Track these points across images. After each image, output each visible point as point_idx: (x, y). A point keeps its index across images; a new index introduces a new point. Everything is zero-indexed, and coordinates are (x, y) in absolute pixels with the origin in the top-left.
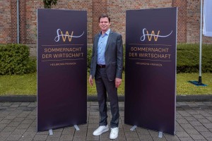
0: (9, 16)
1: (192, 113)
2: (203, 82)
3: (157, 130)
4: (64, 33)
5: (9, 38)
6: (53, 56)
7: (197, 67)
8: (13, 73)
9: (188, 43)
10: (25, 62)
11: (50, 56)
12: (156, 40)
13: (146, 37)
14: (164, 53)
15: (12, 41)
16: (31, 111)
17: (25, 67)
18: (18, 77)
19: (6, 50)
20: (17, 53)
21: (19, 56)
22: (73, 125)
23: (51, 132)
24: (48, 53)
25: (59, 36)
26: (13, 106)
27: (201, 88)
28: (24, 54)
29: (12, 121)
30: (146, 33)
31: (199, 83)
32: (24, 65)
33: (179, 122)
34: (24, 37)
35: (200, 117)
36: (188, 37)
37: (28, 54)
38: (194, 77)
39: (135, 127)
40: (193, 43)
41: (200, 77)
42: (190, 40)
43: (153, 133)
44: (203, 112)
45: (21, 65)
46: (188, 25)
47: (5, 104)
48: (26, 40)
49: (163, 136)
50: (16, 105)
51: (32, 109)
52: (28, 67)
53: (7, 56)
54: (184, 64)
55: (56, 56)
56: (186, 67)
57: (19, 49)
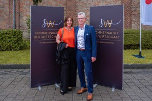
0: (8, 10)
1: (135, 75)
2: (142, 56)
3: (111, 87)
4: (49, 22)
5: (8, 26)
6: (41, 37)
7: (138, 45)
8: (11, 50)
9: (132, 29)
10: (19, 42)
11: (39, 37)
12: (110, 26)
13: (103, 24)
14: (115, 35)
15: (10, 27)
16: (26, 74)
17: (19, 46)
18: (15, 52)
19: (6, 34)
20: (14, 35)
21: (15, 37)
22: (54, 84)
23: (40, 88)
24: (38, 35)
25: (45, 24)
26: (13, 71)
27: (141, 60)
28: (19, 36)
29: (13, 81)
30: (103, 22)
31: (140, 56)
32: (19, 44)
33: (126, 81)
34: (18, 25)
35: (140, 78)
36: (133, 25)
37: (22, 36)
38: (136, 52)
39: (96, 85)
40: (136, 29)
41: (140, 52)
42: (134, 27)
43: (108, 89)
44: (142, 75)
45: (17, 44)
46: (133, 16)
47: (7, 70)
48: (19, 27)
49: (115, 91)
50: (15, 71)
51: (26, 73)
52: (22, 45)
53: (7, 38)
54: (129, 43)
55: (43, 37)
56: (131, 45)
57: (15, 32)
